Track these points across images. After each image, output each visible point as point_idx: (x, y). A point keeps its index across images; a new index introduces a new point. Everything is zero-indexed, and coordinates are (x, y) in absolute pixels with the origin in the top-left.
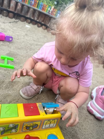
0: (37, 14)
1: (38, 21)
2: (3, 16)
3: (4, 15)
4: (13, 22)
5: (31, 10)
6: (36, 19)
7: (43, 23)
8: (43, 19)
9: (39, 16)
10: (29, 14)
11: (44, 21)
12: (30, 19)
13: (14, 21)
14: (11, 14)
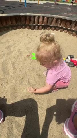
0: (59, 21)
1: (60, 27)
2: (35, 31)
3: (36, 29)
4: (42, 33)
5: (55, 19)
6: (59, 25)
7: (65, 27)
8: (64, 24)
9: (61, 22)
10: (53, 23)
11: (66, 25)
12: (54, 27)
14: (40, 27)
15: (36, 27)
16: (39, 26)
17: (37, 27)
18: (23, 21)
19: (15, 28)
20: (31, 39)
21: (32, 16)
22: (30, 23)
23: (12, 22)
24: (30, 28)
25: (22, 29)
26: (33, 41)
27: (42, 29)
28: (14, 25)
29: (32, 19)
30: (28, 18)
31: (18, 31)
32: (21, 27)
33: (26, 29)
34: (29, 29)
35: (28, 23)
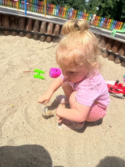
2: (40, 42)
3: (42, 40)
4: (51, 47)
13: (52, 45)
14: (49, 38)
15: (42, 36)
16: (46, 36)
17: (44, 38)
18: (22, 24)
19: (6, 33)
20: (33, 51)
21: (37, 20)
22: (32, 30)
23: (2, 23)
24: (32, 36)
25: (17, 37)
26: (35, 54)
27: (52, 40)
28: (6, 27)
29: (37, 25)
30: (30, 22)
31: (10, 37)
32: (17, 33)
33: (25, 38)
34: (30, 38)
35: (29, 29)
